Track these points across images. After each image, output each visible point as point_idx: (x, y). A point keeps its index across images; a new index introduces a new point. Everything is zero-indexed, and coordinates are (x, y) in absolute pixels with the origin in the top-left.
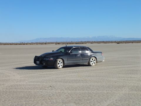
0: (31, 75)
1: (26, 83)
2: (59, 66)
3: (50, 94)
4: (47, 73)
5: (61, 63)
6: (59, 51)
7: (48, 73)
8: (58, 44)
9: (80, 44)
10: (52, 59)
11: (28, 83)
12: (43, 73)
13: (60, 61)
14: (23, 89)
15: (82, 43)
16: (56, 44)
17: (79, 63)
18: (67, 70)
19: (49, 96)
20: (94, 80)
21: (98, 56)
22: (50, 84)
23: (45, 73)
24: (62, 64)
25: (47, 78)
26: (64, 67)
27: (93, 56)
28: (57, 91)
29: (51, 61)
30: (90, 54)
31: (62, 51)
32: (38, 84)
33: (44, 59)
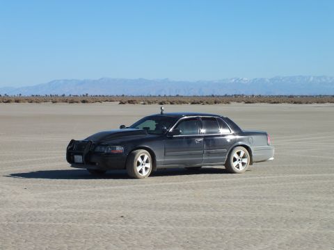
0: (61, 191)
1: (56, 209)
2: (141, 172)
3: (123, 232)
4: (106, 188)
5: (147, 162)
6: (140, 128)
7: (109, 188)
8: (130, 102)
9: (207, 103)
10: (119, 149)
11: (61, 210)
12: (96, 189)
13: (142, 157)
14: (50, 221)
15: (215, 103)
16: (122, 103)
17: (198, 165)
18: (163, 182)
19: (122, 235)
20: (236, 206)
21: (255, 143)
22: (121, 212)
23: (101, 188)
24: (149, 165)
25: (109, 200)
26: (153, 174)
27: (240, 143)
28: (140, 227)
29: (119, 154)
30: (233, 137)
31: (149, 128)
32: (86, 211)
33: (98, 149)
